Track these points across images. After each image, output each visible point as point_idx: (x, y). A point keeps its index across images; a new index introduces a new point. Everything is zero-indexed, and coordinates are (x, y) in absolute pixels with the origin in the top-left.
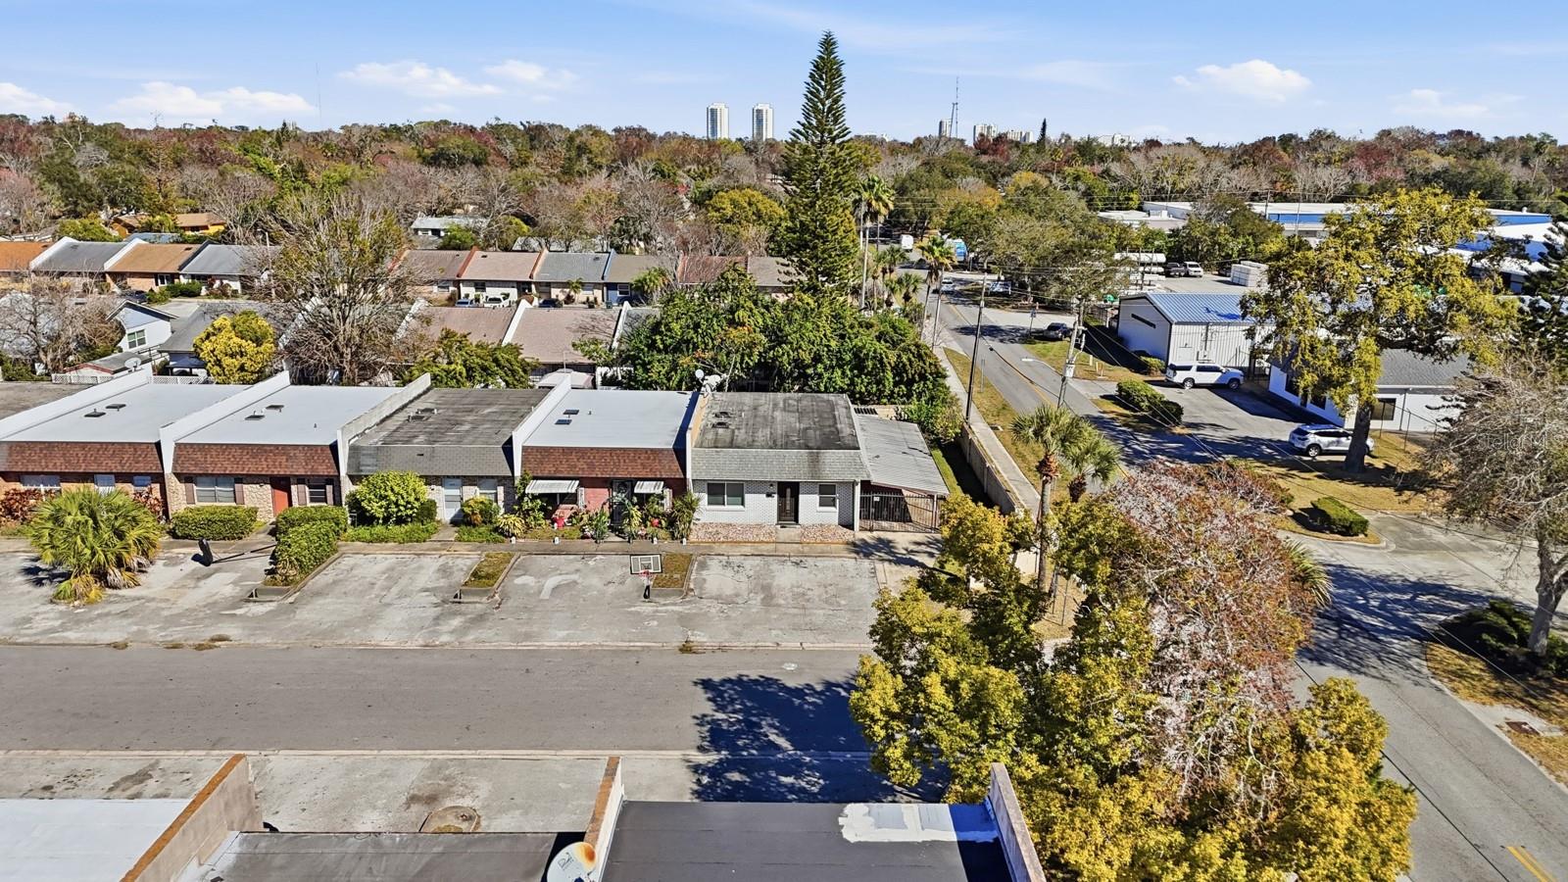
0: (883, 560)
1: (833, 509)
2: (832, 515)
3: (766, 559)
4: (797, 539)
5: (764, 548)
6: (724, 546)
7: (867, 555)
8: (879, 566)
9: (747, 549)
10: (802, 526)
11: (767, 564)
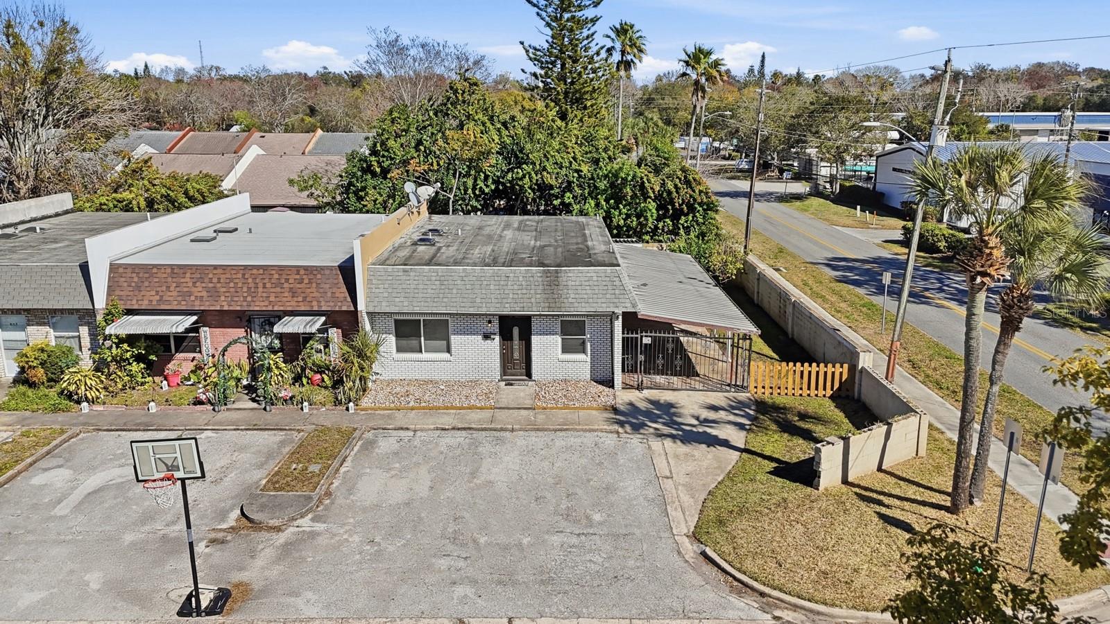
0: (661, 436)
1: (581, 357)
2: (581, 365)
3: (476, 434)
4: (528, 403)
5: (475, 417)
6: (413, 414)
7: (637, 428)
8: (656, 444)
9: (447, 420)
10: (537, 383)
11: (475, 444)
